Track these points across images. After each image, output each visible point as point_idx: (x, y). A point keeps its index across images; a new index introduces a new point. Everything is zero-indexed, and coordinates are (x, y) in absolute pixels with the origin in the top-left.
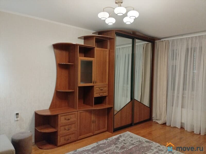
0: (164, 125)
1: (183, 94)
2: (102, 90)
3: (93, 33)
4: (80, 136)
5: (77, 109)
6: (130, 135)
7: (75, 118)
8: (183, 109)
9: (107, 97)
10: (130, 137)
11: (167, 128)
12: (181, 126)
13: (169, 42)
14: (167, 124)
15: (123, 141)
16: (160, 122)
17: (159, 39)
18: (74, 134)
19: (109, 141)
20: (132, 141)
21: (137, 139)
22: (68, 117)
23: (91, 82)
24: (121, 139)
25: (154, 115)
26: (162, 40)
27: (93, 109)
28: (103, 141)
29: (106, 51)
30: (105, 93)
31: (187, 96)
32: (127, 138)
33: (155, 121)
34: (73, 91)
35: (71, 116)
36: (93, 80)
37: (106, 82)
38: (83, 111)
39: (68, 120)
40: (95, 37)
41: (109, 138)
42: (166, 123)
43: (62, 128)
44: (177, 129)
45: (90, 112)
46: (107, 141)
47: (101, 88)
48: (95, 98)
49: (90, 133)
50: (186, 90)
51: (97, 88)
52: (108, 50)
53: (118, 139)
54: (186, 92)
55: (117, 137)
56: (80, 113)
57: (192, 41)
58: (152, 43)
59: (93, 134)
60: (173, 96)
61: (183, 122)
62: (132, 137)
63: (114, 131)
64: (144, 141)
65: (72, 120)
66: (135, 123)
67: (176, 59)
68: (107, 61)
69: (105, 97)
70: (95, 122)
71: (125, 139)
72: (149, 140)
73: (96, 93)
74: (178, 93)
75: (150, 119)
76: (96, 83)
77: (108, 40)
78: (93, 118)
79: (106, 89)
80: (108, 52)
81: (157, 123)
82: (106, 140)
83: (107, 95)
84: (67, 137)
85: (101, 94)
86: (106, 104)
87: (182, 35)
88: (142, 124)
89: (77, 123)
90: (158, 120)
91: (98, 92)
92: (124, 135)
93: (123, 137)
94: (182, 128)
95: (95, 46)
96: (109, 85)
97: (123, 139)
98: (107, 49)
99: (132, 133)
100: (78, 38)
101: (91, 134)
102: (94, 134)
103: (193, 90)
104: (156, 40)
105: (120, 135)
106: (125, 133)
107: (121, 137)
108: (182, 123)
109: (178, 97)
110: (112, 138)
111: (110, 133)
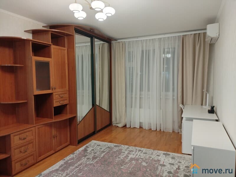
0: (124, 127)
1: (140, 95)
2: (62, 97)
3: (43, 27)
4: (40, 156)
5: (33, 124)
6: (97, 143)
7: (32, 135)
8: (141, 109)
9: (68, 106)
10: (98, 145)
11: (128, 130)
12: (140, 125)
13: (125, 43)
14: (128, 126)
15: (92, 151)
16: (120, 125)
17: (116, 40)
18: (32, 156)
19: (77, 154)
20: (101, 149)
21: (105, 146)
22: (23, 136)
23: (49, 89)
24: (89, 150)
25: (113, 119)
26: (118, 41)
27: (54, 121)
28: (69, 156)
29: (65, 50)
30: (66, 101)
31: (143, 96)
32: (95, 147)
33: (115, 125)
34: (26, 101)
35: (27, 134)
36: (51, 85)
37: (66, 88)
38: (42, 126)
39: (24, 139)
40: (50, 32)
41: (75, 151)
42: (126, 125)
43: (17, 151)
44: (137, 129)
45: (50, 125)
46: (75, 155)
47: (61, 96)
48: (55, 108)
49: (51, 151)
50: (143, 91)
51: (56, 96)
52: (66, 49)
53: (85, 150)
54: (143, 93)
55: (83, 148)
56: (39, 128)
57: (146, 43)
58: (109, 44)
59: (54, 152)
60: (132, 98)
61: (141, 121)
62: (99, 145)
63: (78, 144)
64: (113, 146)
65: (28, 139)
66: (98, 131)
67: (132, 61)
68: (66, 62)
69: (66, 105)
70: (56, 137)
71: (93, 149)
72: (117, 145)
73: (56, 102)
74: (136, 95)
75: (110, 124)
76: (55, 89)
77: (66, 37)
78: (54, 132)
79: (67, 96)
80: (66, 51)
81: (117, 126)
82: (73, 154)
83: (68, 103)
84: (24, 162)
85: (61, 102)
86: (67, 114)
87: (137, 37)
88: (105, 130)
89: (35, 141)
90: (118, 124)
91: (58, 100)
92: (90, 145)
93: (90, 148)
94: (141, 127)
95: (51, 43)
96: (69, 91)
97: (91, 149)
98: (65, 47)
99: (98, 141)
100: (25, 31)
101: (53, 152)
102: (56, 151)
103: (149, 90)
104: (113, 41)
105: (86, 145)
106: (90, 143)
107: (88, 148)
108: (140, 123)
109: (136, 98)
110: (79, 151)
111: (74, 147)
